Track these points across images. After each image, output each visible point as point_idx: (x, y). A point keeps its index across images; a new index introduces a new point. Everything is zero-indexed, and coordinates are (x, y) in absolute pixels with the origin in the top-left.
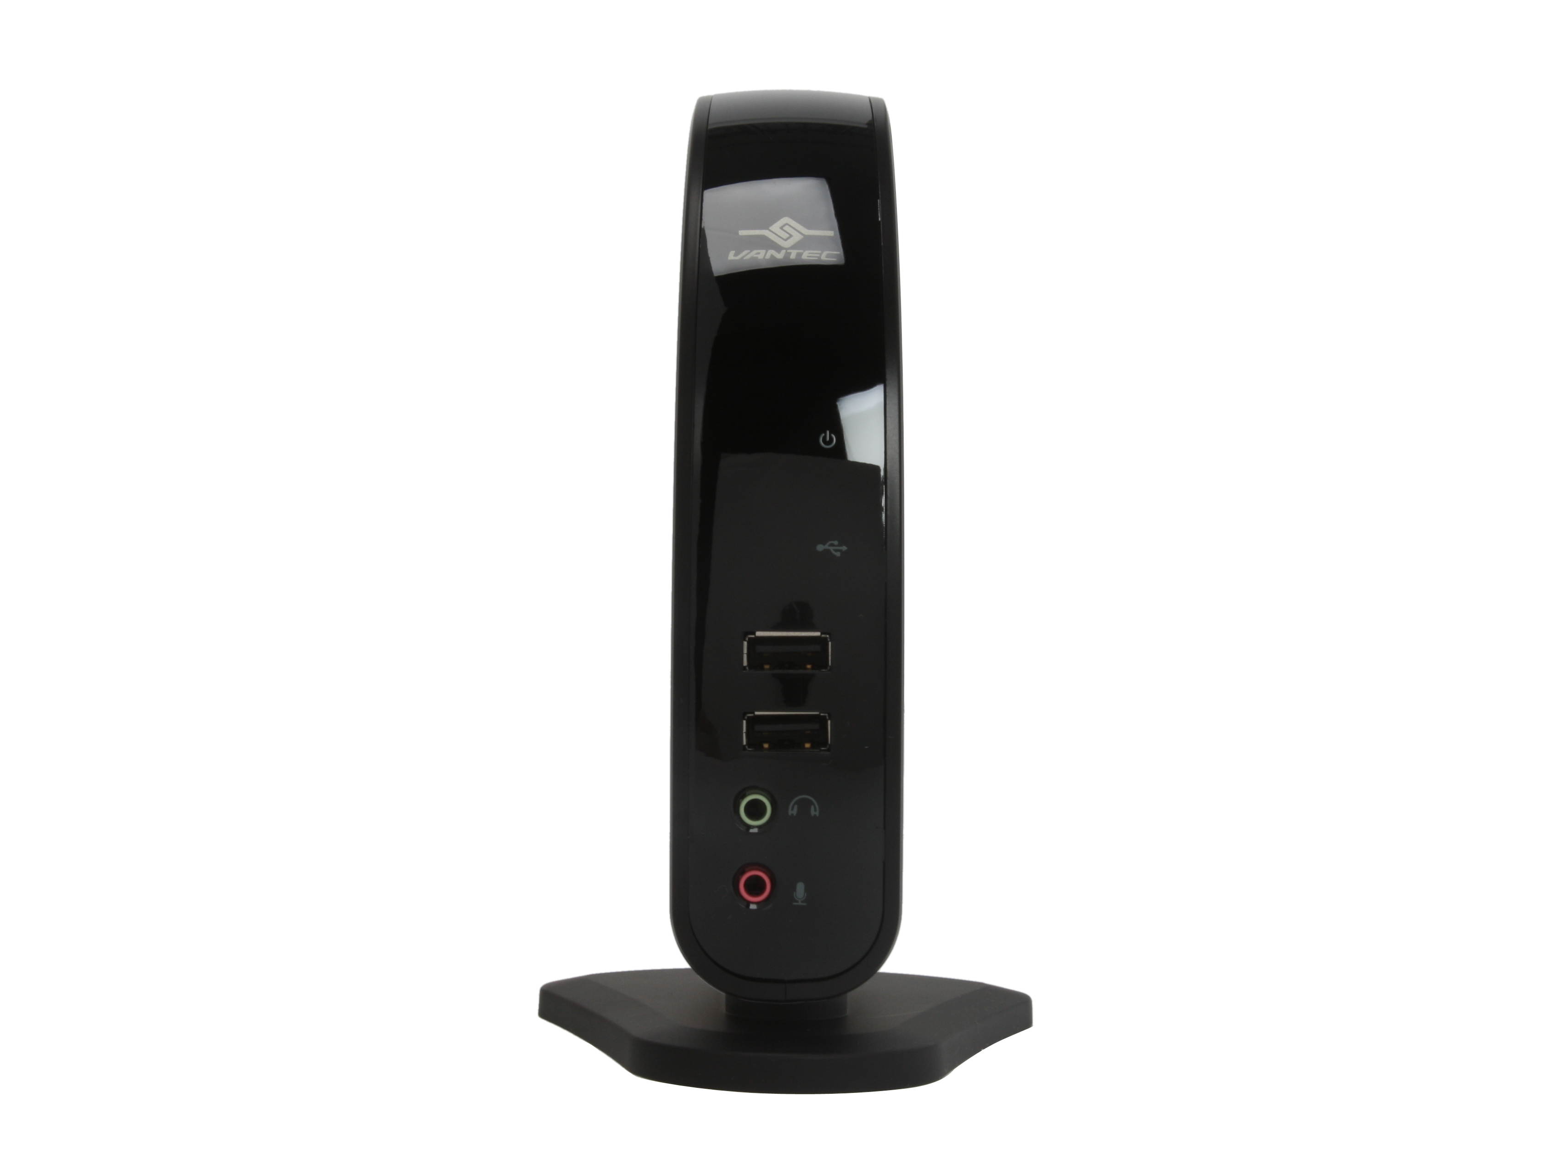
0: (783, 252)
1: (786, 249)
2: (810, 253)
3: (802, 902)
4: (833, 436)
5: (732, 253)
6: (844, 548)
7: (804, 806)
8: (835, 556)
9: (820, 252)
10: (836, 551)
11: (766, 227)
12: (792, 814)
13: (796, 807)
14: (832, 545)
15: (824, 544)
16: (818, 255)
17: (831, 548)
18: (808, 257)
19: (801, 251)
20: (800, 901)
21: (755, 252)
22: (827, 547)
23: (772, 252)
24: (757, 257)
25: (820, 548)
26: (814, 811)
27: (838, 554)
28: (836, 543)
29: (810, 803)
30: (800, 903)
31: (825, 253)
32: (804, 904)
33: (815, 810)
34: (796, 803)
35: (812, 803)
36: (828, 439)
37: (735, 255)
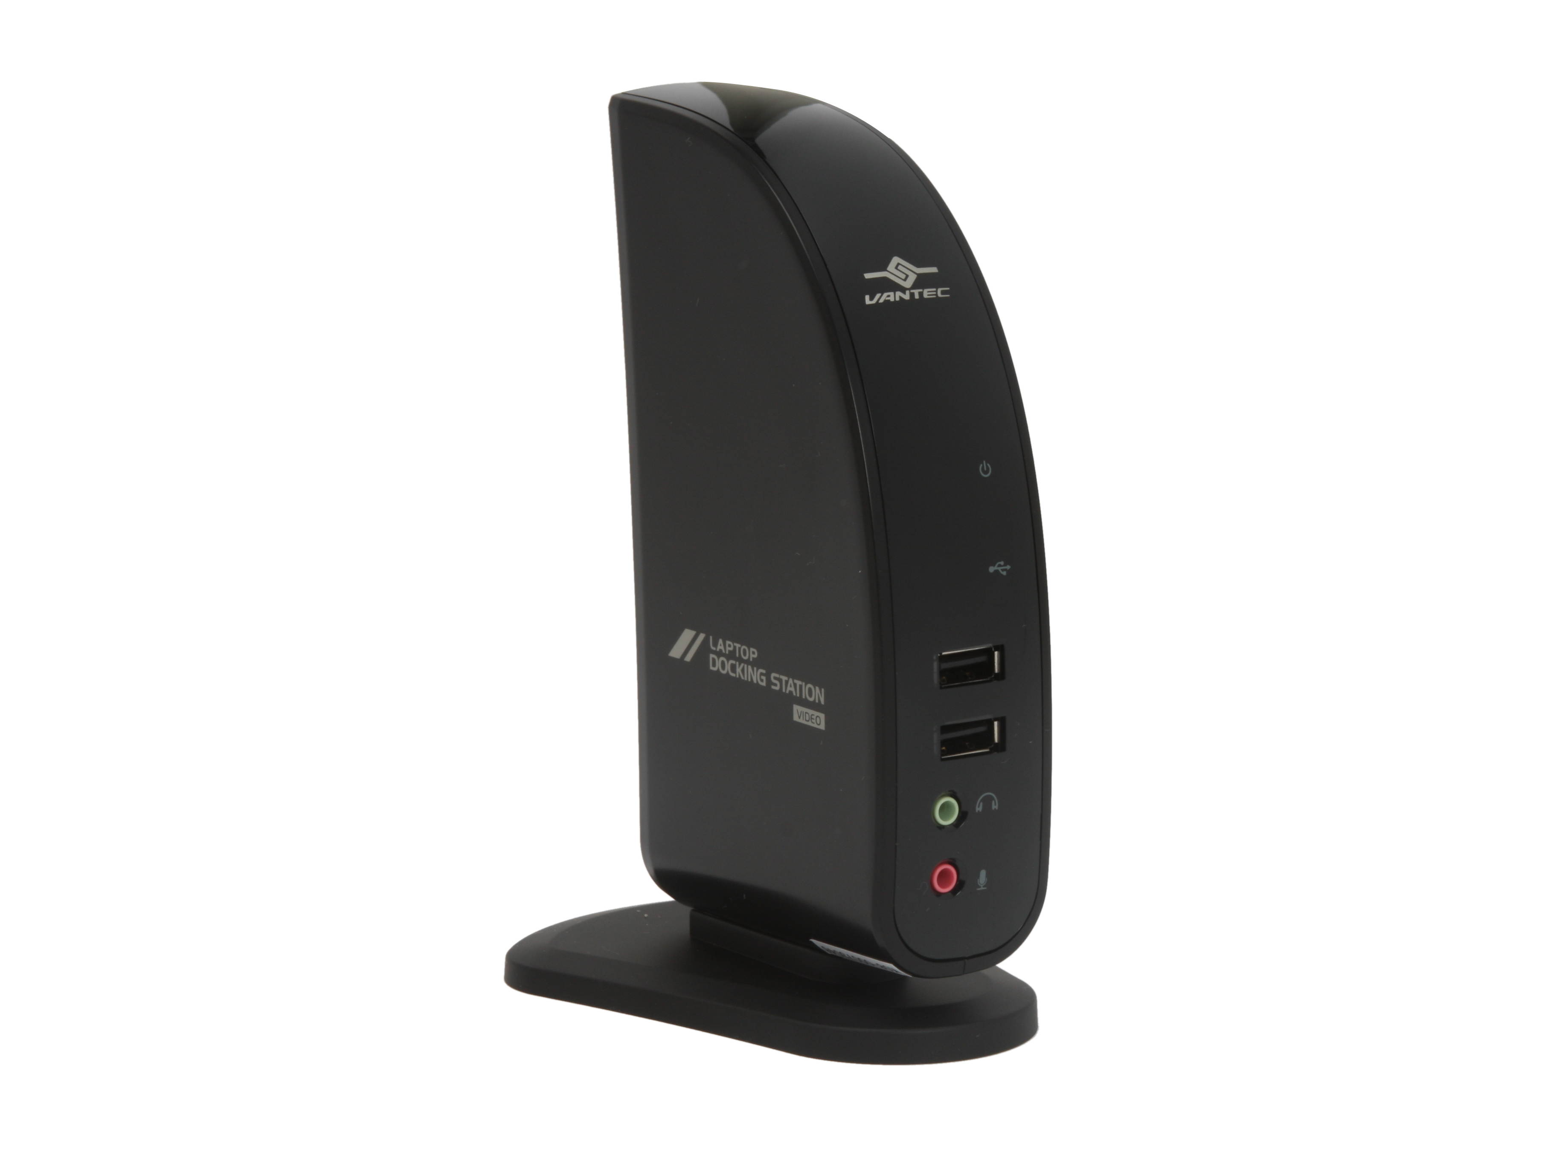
0: (908, 292)
1: (909, 289)
2: (928, 292)
3: (984, 887)
4: (988, 465)
5: (867, 297)
6: (1008, 567)
7: (987, 801)
8: (1002, 575)
9: (935, 289)
10: (1003, 570)
11: (884, 268)
12: (979, 811)
13: (981, 804)
14: (1000, 566)
15: (994, 566)
16: (935, 293)
17: (1000, 569)
18: (928, 295)
19: (921, 290)
20: (982, 886)
21: (885, 294)
22: (996, 568)
23: (899, 294)
24: (889, 300)
25: (992, 569)
26: (995, 806)
27: (1004, 573)
28: (1002, 563)
29: (991, 798)
30: (982, 888)
31: (940, 290)
32: (985, 888)
33: (995, 804)
34: (981, 801)
35: (993, 799)
36: (985, 469)
37: (871, 299)
